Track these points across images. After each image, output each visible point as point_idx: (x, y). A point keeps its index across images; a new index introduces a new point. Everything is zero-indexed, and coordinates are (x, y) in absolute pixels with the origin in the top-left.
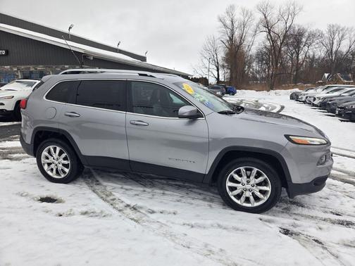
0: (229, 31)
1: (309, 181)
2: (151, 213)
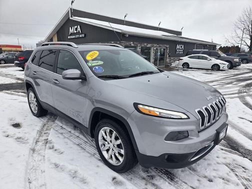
1: (157, 155)
2: (50, 148)
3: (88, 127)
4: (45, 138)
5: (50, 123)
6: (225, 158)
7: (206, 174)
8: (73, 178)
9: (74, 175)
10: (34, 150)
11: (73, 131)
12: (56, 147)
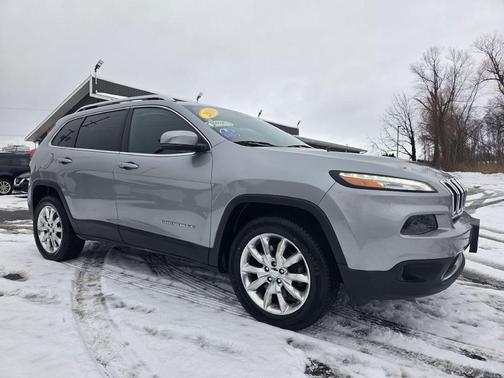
0: (430, 86)
1: (387, 267)
2: (117, 307)
3: (212, 246)
4: (92, 292)
5: (91, 270)
8: (202, 346)
9: (201, 342)
10: (80, 313)
11: (153, 278)
12: (130, 303)
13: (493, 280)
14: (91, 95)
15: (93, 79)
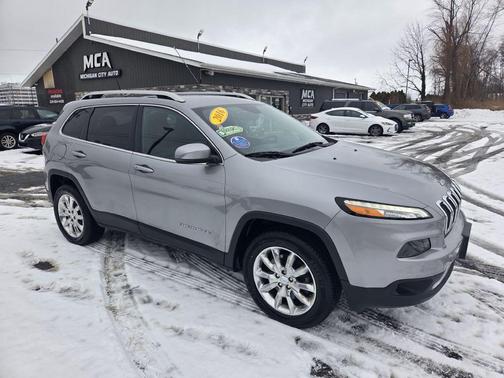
0: (446, 13)
1: (383, 285)
2: (145, 302)
3: (227, 251)
4: (120, 284)
5: (115, 255)
6: (462, 283)
7: (447, 312)
8: (223, 347)
9: (222, 343)
10: (112, 309)
11: (173, 266)
12: (156, 297)
13: (481, 263)
14: (85, 37)
15: (86, 18)
